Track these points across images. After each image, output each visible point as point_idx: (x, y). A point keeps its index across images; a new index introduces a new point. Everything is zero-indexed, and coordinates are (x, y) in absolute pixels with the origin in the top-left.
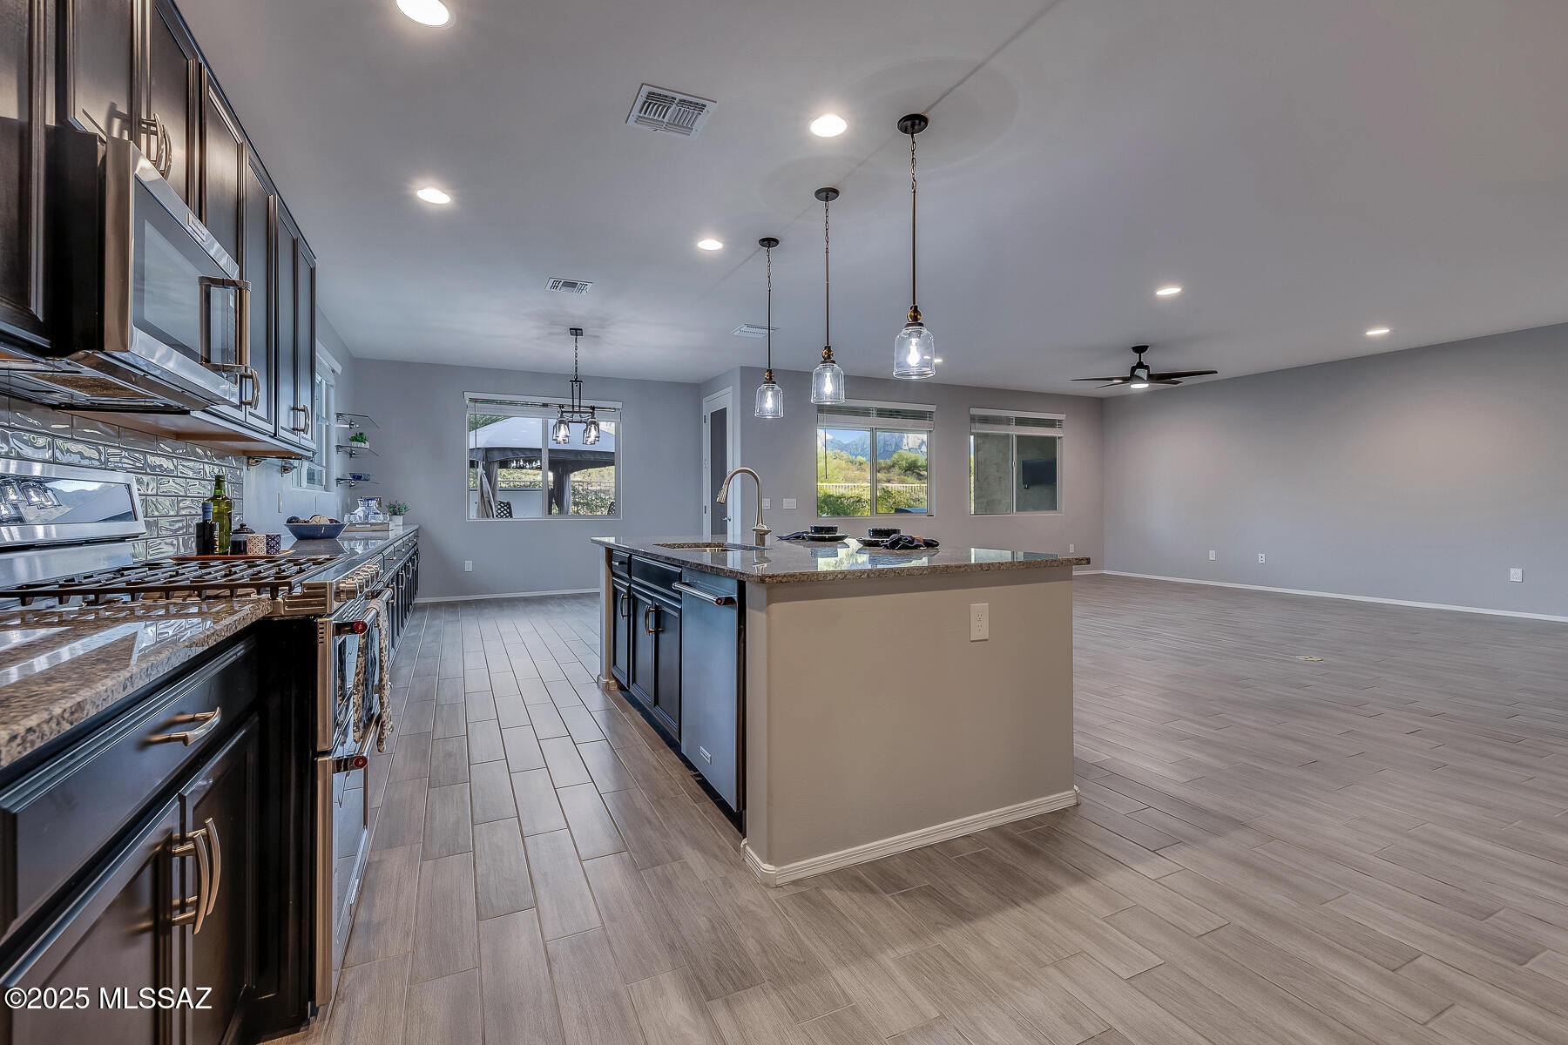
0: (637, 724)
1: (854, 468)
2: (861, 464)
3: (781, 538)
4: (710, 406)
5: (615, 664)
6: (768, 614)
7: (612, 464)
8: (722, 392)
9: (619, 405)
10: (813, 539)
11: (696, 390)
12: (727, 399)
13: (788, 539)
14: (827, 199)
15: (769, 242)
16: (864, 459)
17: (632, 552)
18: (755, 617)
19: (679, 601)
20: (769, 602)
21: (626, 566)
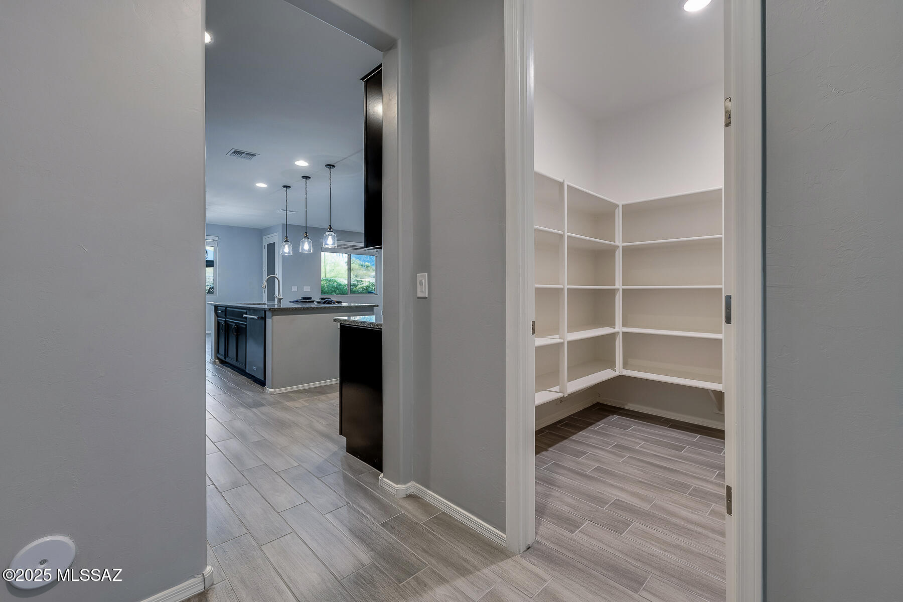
0: (229, 371)
1: (363, 269)
2: (367, 267)
3: (291, 302)
4: (267, 240)
5: (218, 352)
6: (272, 320)
7: (213, 266)
8: (271, 235)
9: (216, 238)
10: (302, 302)
11: (260, 232)
12: (275, 237)
13: (293, 302)
14: (306, 179)
15: (287, 187)
16: (369, 264)
17: (226, 307)
18: (269, 321)
19: (246, 322)
20: (272, 316)
21: (224, 313)
